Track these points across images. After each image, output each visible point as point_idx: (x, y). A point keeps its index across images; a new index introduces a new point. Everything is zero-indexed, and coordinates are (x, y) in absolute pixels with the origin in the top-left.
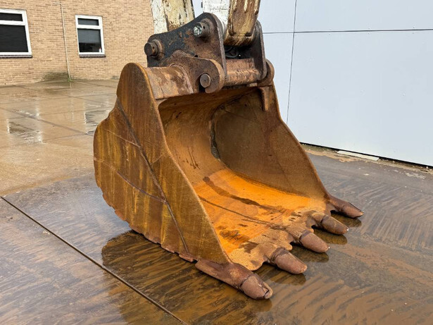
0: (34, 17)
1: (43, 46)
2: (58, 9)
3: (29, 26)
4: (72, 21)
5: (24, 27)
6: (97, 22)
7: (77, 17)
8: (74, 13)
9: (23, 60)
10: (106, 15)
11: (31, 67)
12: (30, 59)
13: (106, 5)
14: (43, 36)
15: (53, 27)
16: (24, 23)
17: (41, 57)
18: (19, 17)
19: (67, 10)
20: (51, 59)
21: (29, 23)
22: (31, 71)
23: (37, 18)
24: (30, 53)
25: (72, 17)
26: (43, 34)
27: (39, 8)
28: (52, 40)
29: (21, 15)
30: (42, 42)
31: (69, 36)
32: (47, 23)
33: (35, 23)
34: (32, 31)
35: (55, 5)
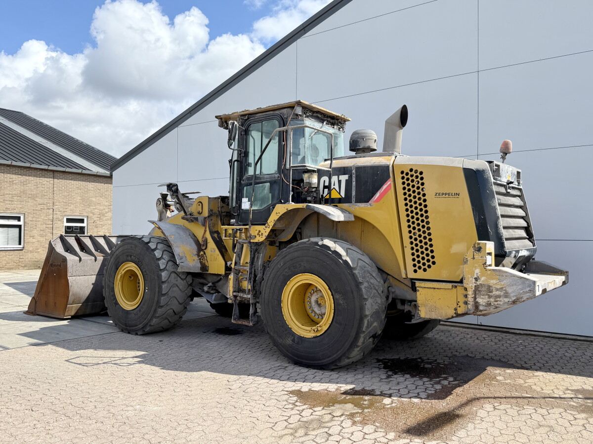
0: (29, 219)
1: (34, 240)
2: (51, 211)
3: (25, 225)
4: (62, 221)
5: (19, 227)
6: (82, 221)
7: (66, 217)
8: (64, 214)
9: (16, 252)
10: (91, 215)
11: (21, 257)
12: (21, 251)
13: (92, 207)
15: (44, 226)
16: (21, 223)
17: (31, 249)
18: (18, 219)
19: (57, 212)
21: (25, 222)
22: (21, 260)
23: (32, 219)
24: (22, 246)
25: (61, 217)
26: (35, 231)
27: (35, 212)
28: (41, 236)
29: (20, 217)
30: (33, 237)
31: (57, 232)
32: (40, 223)
33: (30, 223)
34: (26, 229)
35: (49, 209)
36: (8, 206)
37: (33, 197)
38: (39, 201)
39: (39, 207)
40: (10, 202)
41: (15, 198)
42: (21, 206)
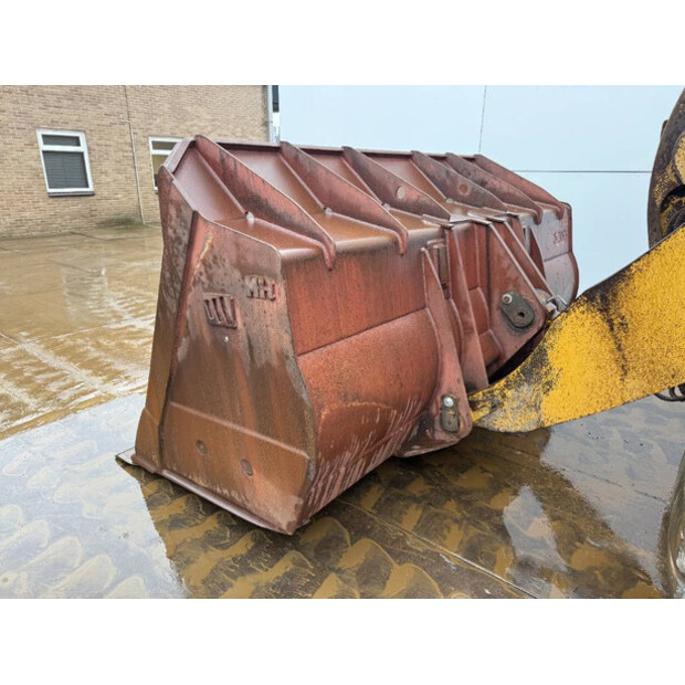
0: (96, 141)
1: (108, 180)
2: (126, 127)
3: (89, 153)
4: (145, 144)
5: (82, 154)
7: (151, 140)
8: (146, 134)
9: (83, 198)
11: (94, 208)
12: (92, 197)
13: (188, 123)
14: (107, 165)
15: (120, 154)
16: (83, 148)
17: (106, 194)
18: (76, 141)
19: (137, 131)
20: (120, 197)
21: (89, 149)
22: (94, 213)
23: (100, 142)
24: (91, 188)
25: (143, 140)
26: (107, 163)
27: (101, 128)
28: (119, 172)
29: (77, 138)
30: (106, 173)
31: (142, 165)
32: (112, 149)
33: (97, 148)
34: (93, 159)
35: (123, 124)
36: (56, 118)
38: (106, 109)
39: (107, 121)
40: (57, 110)
41: (65, 102)
42: (77, 117)
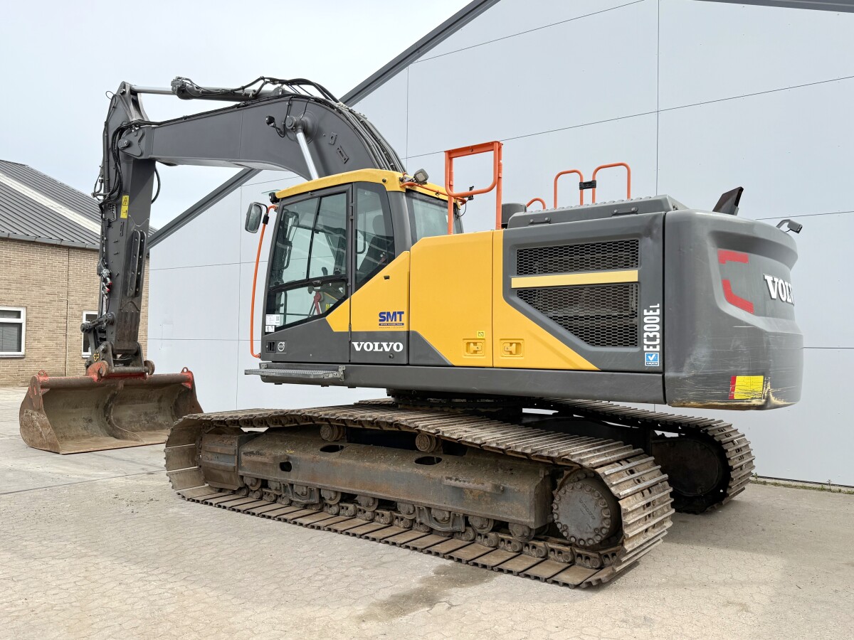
0: (34, 314)
1: (40, 345)
2: (64, 304)
3: (26, 324)
4: (80, 317)
5: (20, 325)
7: (85, 314)
8: (83, 309)
9: (14, 361)
11: (22, 369)
12: (22, 360)
14: (41, 334)
15: (55, 325)
16: (22, 320)
17: (35, 357)
18: (18, 314)
19: (74, 306)
20: (47, 359)
21: (27, 320)
22: (21, 373)
23: (37, 315)
24: (23, 352)
25: (78, 313)
26: (41, 332)
27: (42, 305)
28: (51, 339)
29: (19, 312)
30: (39, 340)
31: (73, 334)
32: (48, 320)
33: (35, 320)
34: (29, 328)
35: (61, 301)
37: (39, 284)
38: (48, 289)
40: (6, 291)
41: (14, 285)
42: (21, 297)
